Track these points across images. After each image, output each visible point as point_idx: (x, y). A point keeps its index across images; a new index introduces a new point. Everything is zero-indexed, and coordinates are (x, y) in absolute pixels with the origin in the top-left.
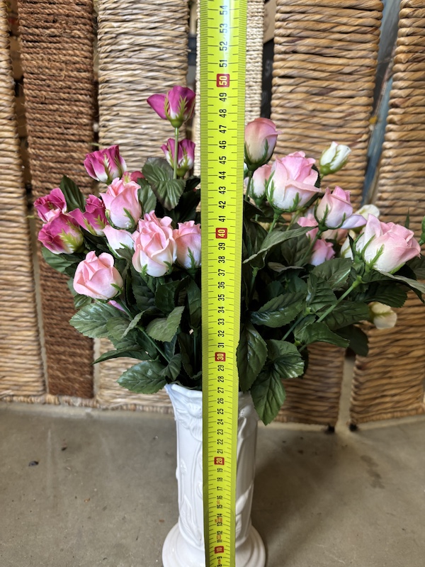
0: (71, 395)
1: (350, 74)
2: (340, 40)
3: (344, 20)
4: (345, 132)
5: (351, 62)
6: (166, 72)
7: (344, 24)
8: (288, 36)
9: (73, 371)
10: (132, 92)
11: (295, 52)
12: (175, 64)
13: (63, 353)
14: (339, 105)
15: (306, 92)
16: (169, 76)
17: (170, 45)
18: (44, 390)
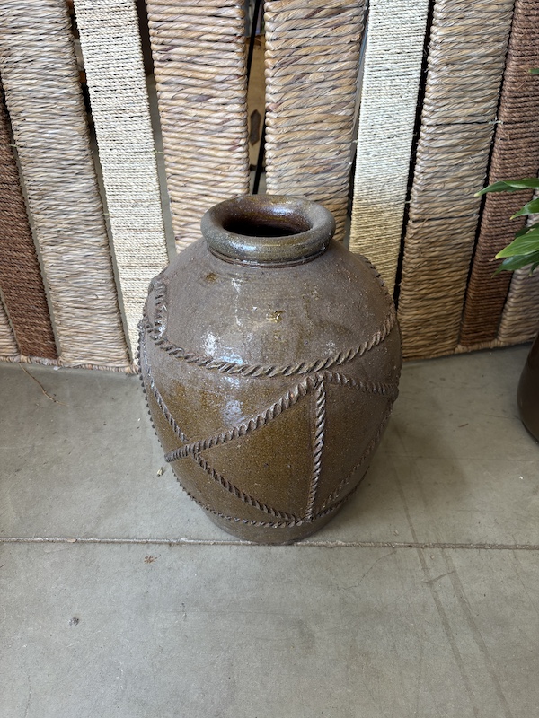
0: (40, 356)
1: (222, 82)
2: (209, 49)
3: (209, 29)
4: (225, 137)
5: (221, 70)
6: (59, 81)
7: (210, 33)
8: (162, 44)
9: (37, 337)
10: (33, 100)
11: (170, 60)
12: (65, 73)
13: (26, 323)
14: (216, 111)
15: (186, 99)
16: (61, 84)
17: (58, 55)
18: (19, 352)
